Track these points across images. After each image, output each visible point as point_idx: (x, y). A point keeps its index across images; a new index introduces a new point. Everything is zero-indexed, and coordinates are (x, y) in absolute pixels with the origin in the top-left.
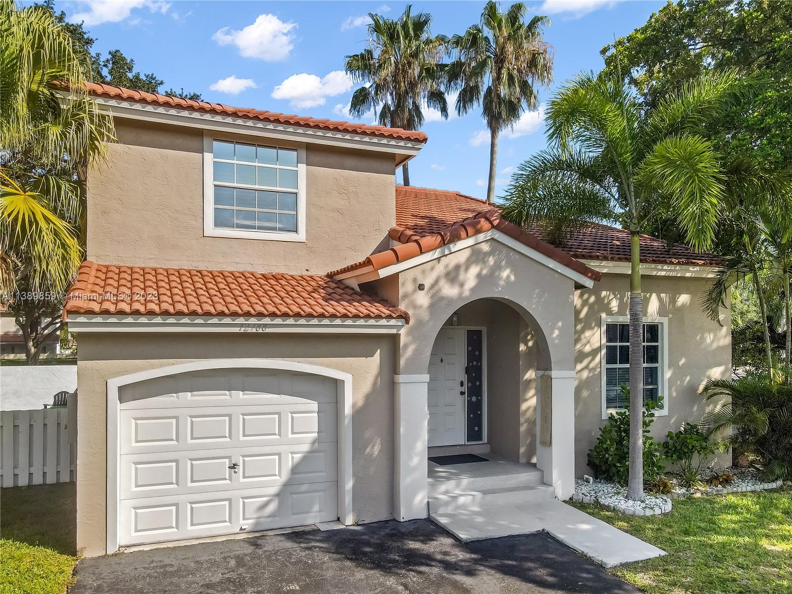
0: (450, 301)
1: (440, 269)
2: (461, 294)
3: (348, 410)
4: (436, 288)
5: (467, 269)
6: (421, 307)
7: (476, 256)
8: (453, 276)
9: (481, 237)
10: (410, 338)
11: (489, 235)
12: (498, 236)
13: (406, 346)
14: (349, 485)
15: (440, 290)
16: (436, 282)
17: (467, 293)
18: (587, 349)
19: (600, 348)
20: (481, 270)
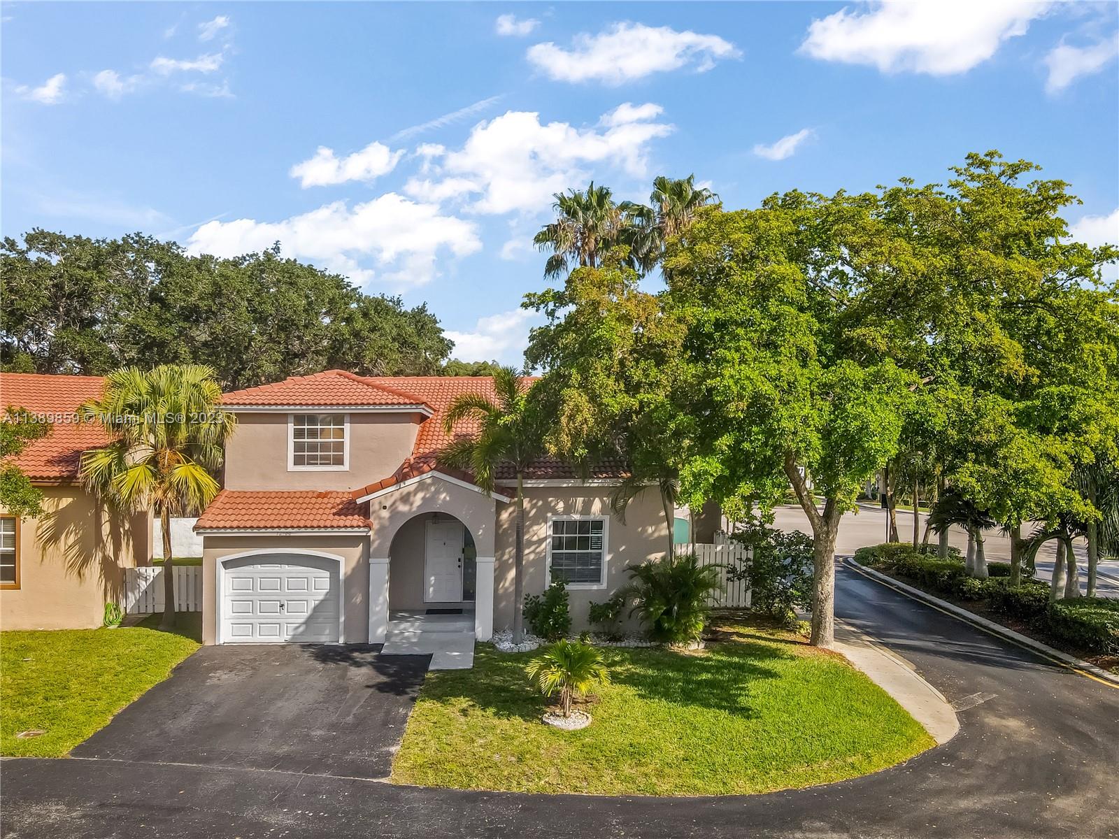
0: (403, 514)
1: (397, 495)
2: (410, 509)
3: (342, 576)
4: (394, 507)
5: (415, 495)
6: (384, 518)
7: (422, 486)
8: (405, 499)
9: (424, 476)
10: (376, 537)
11: (430, 474)
12: (436, 474)
13: (374, 541)
14: (342, 619)
15: (396, 508)
16: (394, 503)
17: (414, 509)
18: (535, 538)
19: (545, 539)
20: (425, 495)
